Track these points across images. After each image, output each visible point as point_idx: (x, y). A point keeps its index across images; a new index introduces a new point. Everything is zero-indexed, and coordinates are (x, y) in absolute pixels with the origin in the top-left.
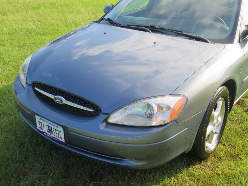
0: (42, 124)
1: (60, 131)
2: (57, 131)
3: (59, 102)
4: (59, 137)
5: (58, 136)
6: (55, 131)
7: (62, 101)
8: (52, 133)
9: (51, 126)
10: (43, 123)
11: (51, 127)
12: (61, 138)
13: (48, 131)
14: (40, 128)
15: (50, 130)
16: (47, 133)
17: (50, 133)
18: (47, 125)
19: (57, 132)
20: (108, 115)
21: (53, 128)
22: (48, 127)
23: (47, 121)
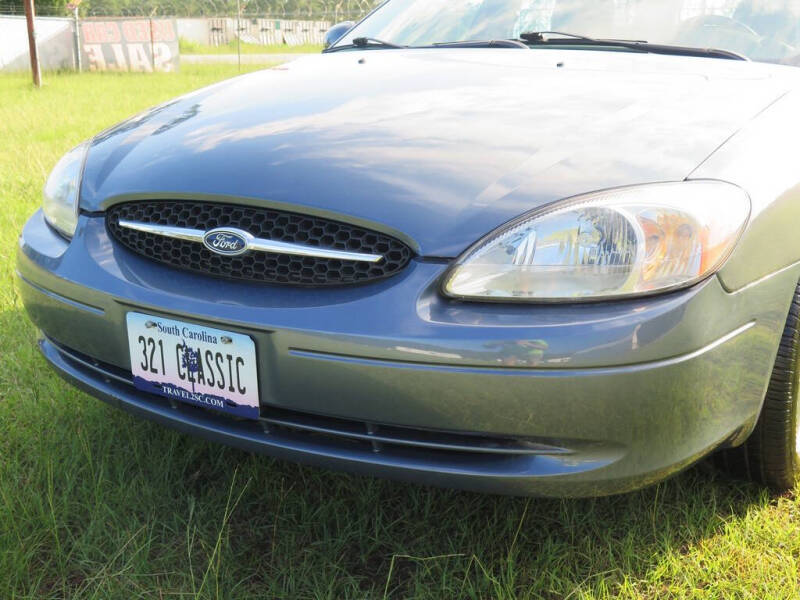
0: (158, 347)
1: (239, 360)
2: (226, 360)
3: (228, 249)
4: (235, 385)
5: (227, 385)
6: (213, 364)
7: (241, 244)
8: (201, 377)
9: (194, 345)
10: (160, 343)
11: (195, 350)
12: (243, 392)
13: (184, 371)
14: (145, 368)
15: (192, 363)
16: (179, 383)
17: (192, 380)
18: (179, 346)
19: (224, 366)
20: (450, 262)
21: (208, 353)
22: (181, 353)
23: (180, 325)
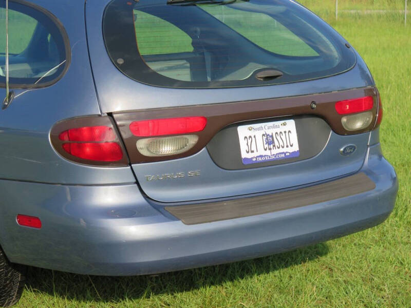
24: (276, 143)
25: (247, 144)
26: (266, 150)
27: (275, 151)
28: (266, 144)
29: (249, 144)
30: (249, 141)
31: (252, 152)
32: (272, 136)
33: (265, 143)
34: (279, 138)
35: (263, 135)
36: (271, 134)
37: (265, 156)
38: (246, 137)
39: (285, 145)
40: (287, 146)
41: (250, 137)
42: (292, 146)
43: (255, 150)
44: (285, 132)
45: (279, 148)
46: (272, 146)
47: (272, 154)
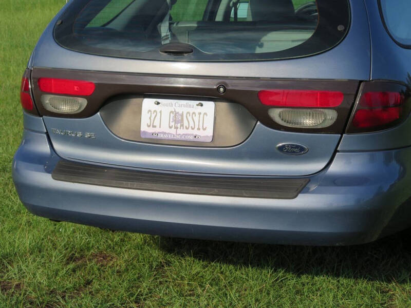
24: (186, 123)
25: (150, 118)
26: (170, 127)
27: (181, 131)
28: (172, 122)
29: (152, 119)
30: (153, 116)
31: (154, 127)
32: (182, 115)
33: (171, 120)
34: (190, 118)
35: (171, 112)
36: (181, 113)
37: (168, 134)
38: (150, 111)
39: (197, 127)
40: (199, 129)
41: (155, 111)
42: (204, 129)
43: (158, 126)
44: (200, 114)
45: (187, 128)
46: (179, 125)
47: (178, 133)
